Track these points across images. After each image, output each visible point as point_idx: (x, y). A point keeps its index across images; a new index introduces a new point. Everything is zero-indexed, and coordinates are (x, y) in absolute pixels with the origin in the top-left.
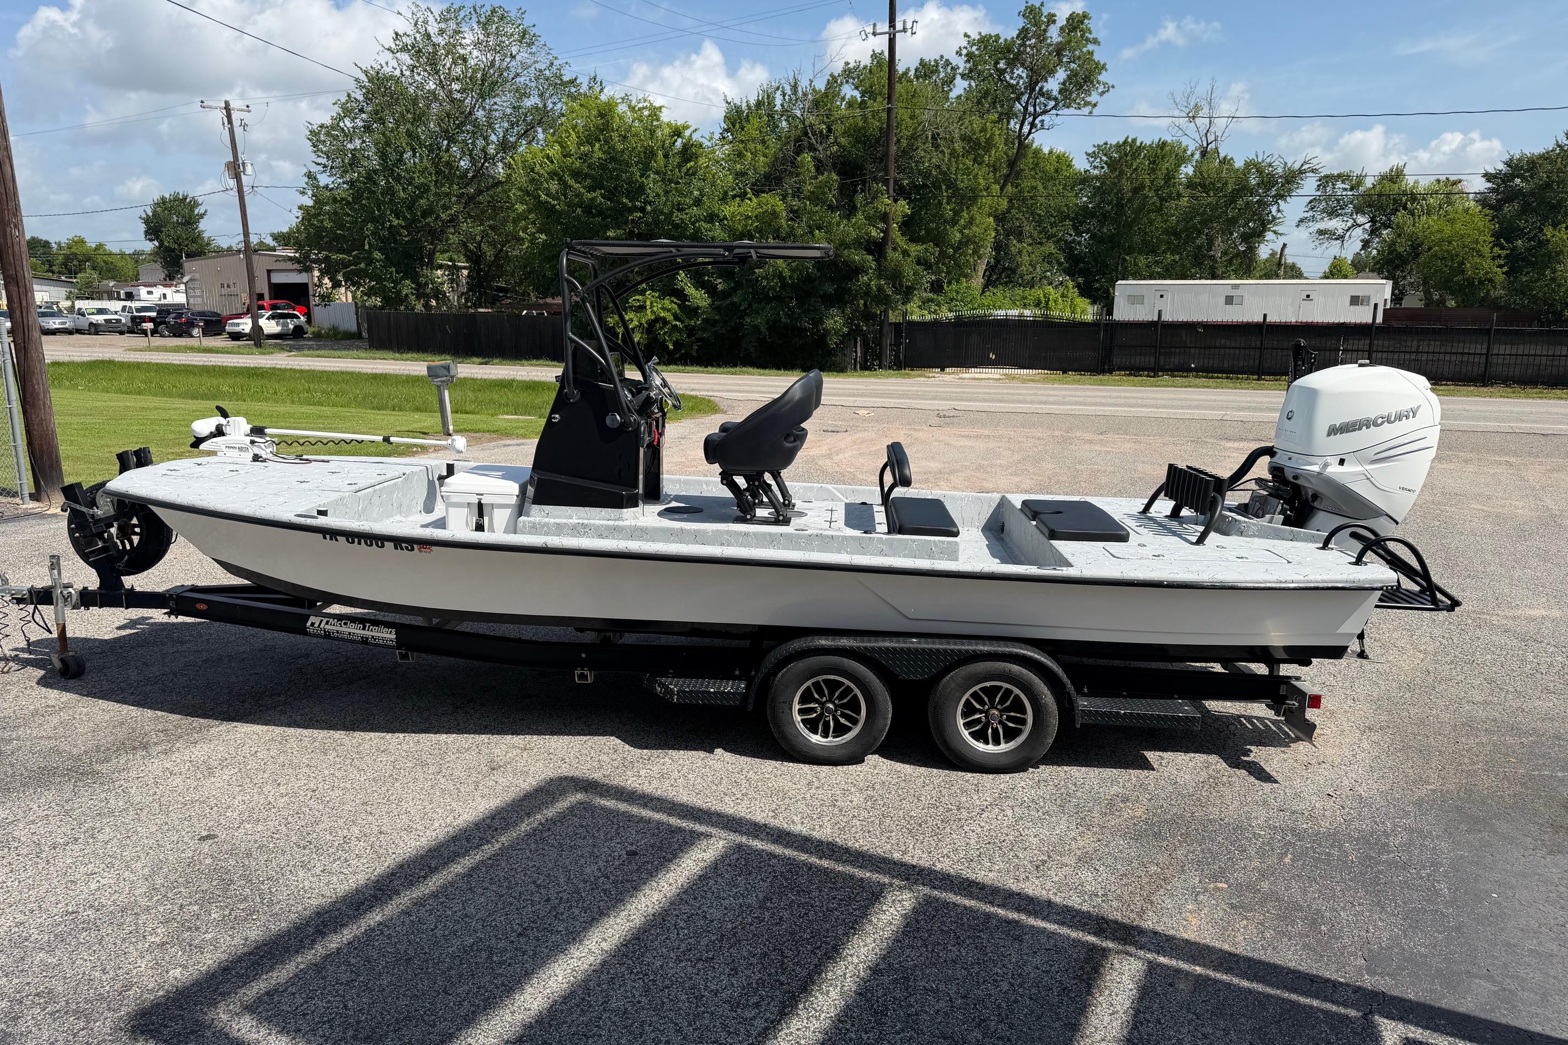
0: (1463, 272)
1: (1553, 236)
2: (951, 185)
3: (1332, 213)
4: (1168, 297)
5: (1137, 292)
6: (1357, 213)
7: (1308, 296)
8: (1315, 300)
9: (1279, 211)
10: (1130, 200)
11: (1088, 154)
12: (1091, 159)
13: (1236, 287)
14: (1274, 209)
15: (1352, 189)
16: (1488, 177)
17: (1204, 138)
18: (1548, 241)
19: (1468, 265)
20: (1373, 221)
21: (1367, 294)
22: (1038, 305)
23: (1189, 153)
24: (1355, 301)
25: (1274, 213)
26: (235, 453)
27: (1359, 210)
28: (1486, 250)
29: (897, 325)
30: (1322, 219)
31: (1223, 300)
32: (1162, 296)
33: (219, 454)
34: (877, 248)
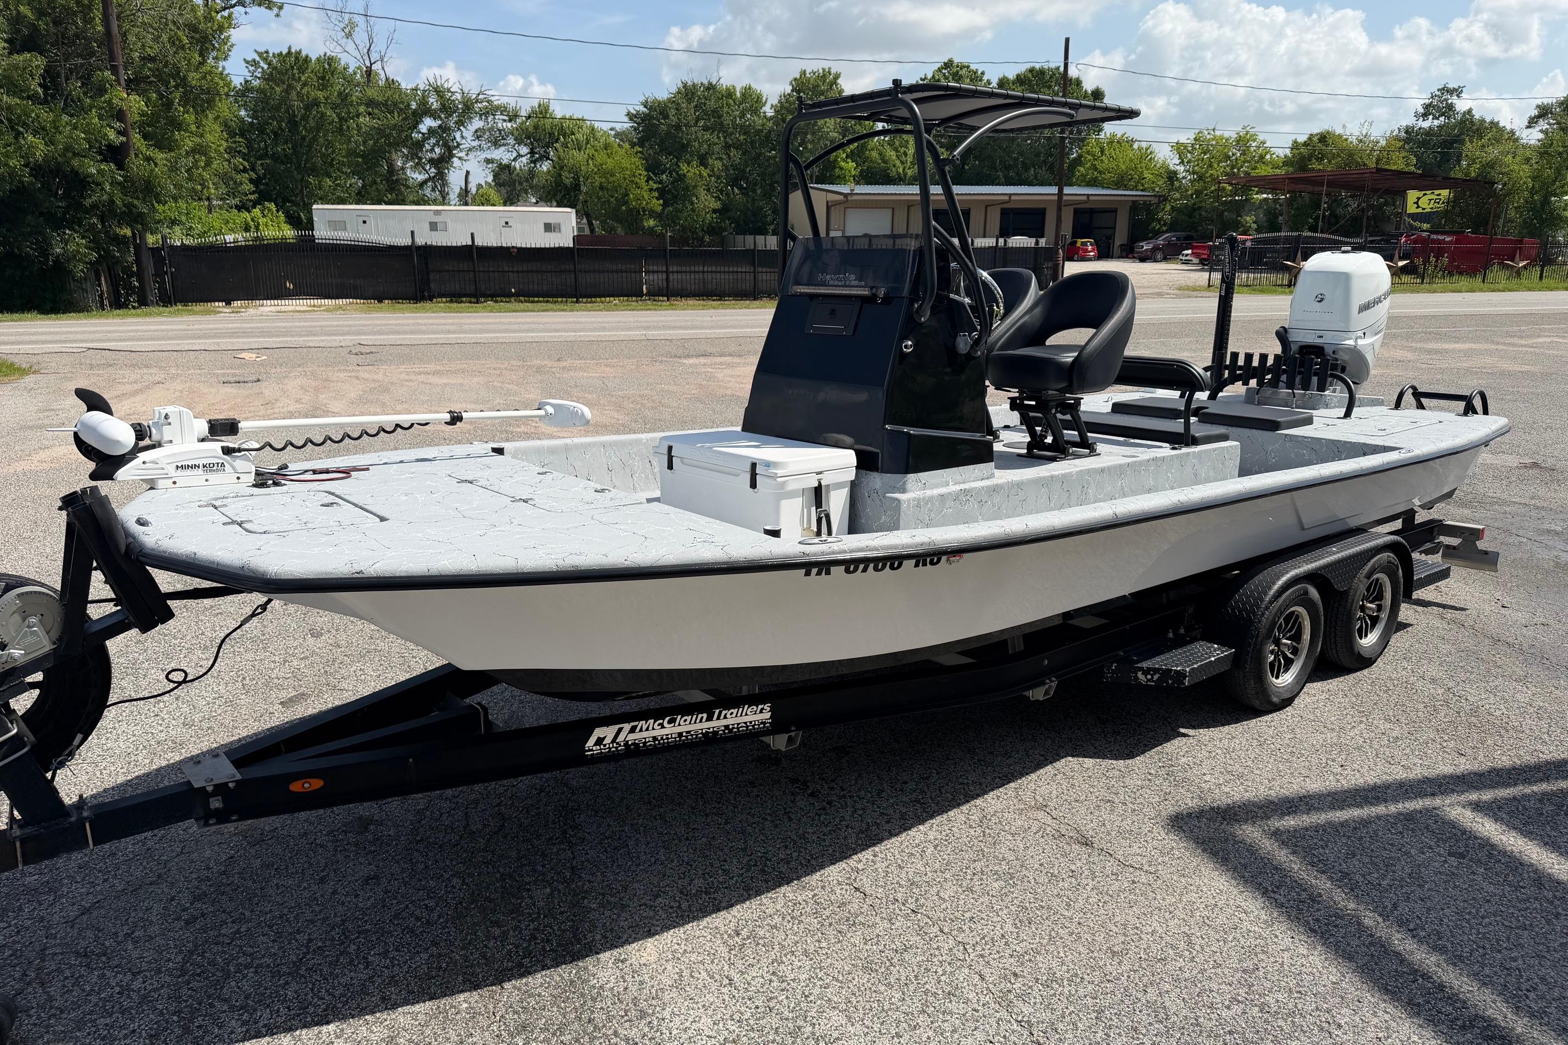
0: (626, 203)
1: (688, 171)
2: (183, 82)
3: (496, 144)
4: (371, 222)
5: (337, 217)
6: (519, 144)
7: (507, 223)
8: (514, 227)
9: (462, 137)
10: (305, 118)
11: (247, 62)
12: (252, 68)
13: (437, 213)
14: (458, 135)
15: (510, 121)
16: (631, 116)
17: (366, 57)
18: (684, 175)
19: (631, 196)
20: (532, 152)
21: (557, 221)
22: (247, 229)
23: (351, 70)
24: (548, 227)
25: (458, 139)
26: (197, 477)
27: (519, 141)
28: (642, 182)
29: (155, 251)
30: (489, 148)
31: (427, 226)
32: (364, 222)
33: (161, 484)
34: (116, 154)
